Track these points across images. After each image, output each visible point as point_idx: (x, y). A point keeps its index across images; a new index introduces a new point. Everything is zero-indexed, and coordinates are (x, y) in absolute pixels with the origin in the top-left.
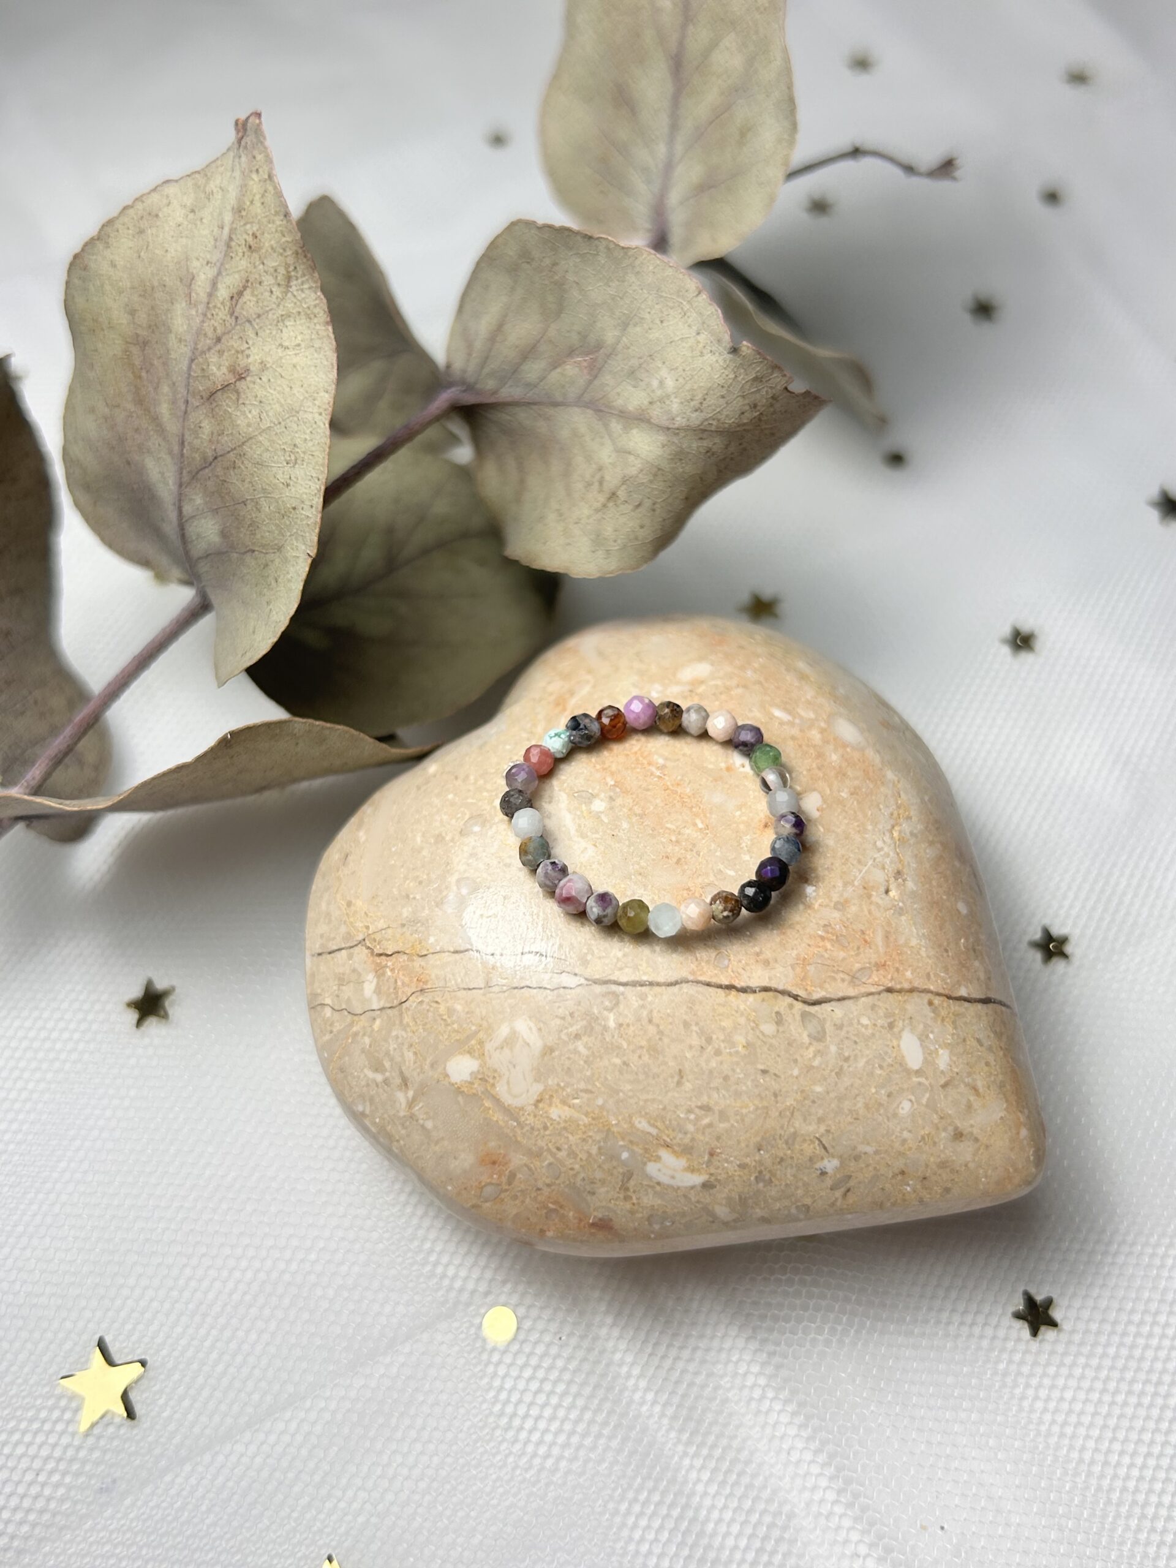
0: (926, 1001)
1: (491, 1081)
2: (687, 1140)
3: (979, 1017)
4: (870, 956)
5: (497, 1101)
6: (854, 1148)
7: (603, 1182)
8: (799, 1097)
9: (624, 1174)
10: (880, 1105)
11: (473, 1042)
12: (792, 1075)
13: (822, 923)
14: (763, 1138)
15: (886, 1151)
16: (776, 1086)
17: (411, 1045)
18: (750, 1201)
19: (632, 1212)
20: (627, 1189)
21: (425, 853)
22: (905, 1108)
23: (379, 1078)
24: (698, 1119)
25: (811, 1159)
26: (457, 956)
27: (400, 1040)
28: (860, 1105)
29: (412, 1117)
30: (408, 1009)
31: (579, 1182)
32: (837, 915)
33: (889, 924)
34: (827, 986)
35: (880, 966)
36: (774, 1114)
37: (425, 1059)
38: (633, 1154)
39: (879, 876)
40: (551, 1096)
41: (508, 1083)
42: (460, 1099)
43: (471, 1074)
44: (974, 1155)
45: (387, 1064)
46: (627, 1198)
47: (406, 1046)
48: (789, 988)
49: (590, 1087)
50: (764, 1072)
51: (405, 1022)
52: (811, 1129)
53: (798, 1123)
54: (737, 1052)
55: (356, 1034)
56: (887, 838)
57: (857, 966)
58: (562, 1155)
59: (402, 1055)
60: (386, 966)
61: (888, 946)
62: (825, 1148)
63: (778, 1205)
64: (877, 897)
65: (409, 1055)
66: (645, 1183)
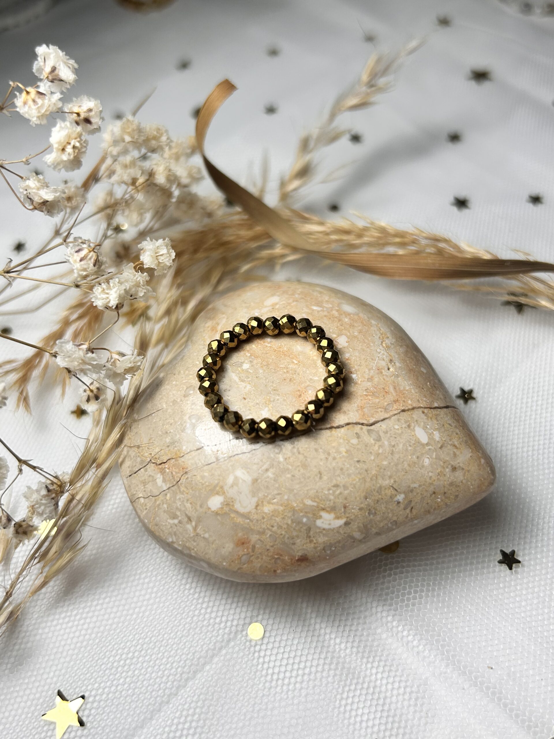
0: (421, 412)
1: (231, 504)
2: (332, 504)
3: (446, 414)
4: (389, 398)
5: (237, 512)
6: (409, 487)
7: (298, 537)
8: (377, 469)
9: (306, 530)
10: (415, 463)
11: (218, 488)
12: (371, 460)
13: (364, 389)
14: (366, 493)
15: (424, 484)
16: (365, 467)
17: (188, 500)
18: (369, 526)
19: (315, 548)
20: (310, 537)
21: (169, 411)
22: (427, 462)
23: (176, 521)
24: (334, 492)
25: (391, 497)
26: (199, 451)
27: (182, 500)
28: (406, 465)
29: (197, 535)
30: (181, 484)
31: (286, 541)
32: (369, 384)
33: (394, 382)
34: (375, 416)
35: (396, 401)
36: (368, 480)
37: (196, 504)
38: (308, 518)
39: (383, 363)
40: (262, 502)
41: (240, 502)
42: (219, 517)
43: (221, 503)
44: (464, 475)
45: (178, 513)
46: (311, 541)
47: (185, 501)
48: (359, 421)
49: (279, 492)
50: (358, 461)
51: (182, 490)
52: (387, 482)
53: (380, 481)
54: (343, 456)
55: (159, 505)
56: (381, 347)
57: (386, 404)
58: (275, 529)
59: (185, 506)
60: (165, 468)
61: (396, 392)
62: (396, 490)
63: (382, 525)
64: (385, 372)
65: (188, 505)
66: (318, 531)
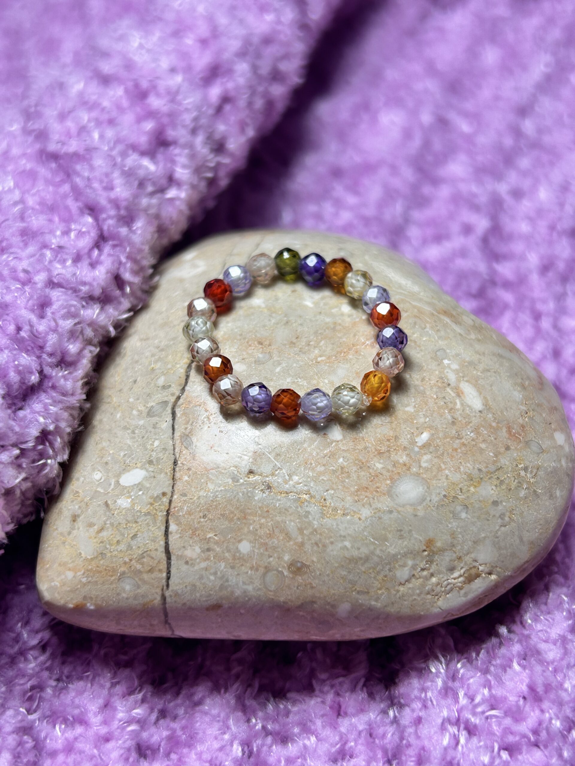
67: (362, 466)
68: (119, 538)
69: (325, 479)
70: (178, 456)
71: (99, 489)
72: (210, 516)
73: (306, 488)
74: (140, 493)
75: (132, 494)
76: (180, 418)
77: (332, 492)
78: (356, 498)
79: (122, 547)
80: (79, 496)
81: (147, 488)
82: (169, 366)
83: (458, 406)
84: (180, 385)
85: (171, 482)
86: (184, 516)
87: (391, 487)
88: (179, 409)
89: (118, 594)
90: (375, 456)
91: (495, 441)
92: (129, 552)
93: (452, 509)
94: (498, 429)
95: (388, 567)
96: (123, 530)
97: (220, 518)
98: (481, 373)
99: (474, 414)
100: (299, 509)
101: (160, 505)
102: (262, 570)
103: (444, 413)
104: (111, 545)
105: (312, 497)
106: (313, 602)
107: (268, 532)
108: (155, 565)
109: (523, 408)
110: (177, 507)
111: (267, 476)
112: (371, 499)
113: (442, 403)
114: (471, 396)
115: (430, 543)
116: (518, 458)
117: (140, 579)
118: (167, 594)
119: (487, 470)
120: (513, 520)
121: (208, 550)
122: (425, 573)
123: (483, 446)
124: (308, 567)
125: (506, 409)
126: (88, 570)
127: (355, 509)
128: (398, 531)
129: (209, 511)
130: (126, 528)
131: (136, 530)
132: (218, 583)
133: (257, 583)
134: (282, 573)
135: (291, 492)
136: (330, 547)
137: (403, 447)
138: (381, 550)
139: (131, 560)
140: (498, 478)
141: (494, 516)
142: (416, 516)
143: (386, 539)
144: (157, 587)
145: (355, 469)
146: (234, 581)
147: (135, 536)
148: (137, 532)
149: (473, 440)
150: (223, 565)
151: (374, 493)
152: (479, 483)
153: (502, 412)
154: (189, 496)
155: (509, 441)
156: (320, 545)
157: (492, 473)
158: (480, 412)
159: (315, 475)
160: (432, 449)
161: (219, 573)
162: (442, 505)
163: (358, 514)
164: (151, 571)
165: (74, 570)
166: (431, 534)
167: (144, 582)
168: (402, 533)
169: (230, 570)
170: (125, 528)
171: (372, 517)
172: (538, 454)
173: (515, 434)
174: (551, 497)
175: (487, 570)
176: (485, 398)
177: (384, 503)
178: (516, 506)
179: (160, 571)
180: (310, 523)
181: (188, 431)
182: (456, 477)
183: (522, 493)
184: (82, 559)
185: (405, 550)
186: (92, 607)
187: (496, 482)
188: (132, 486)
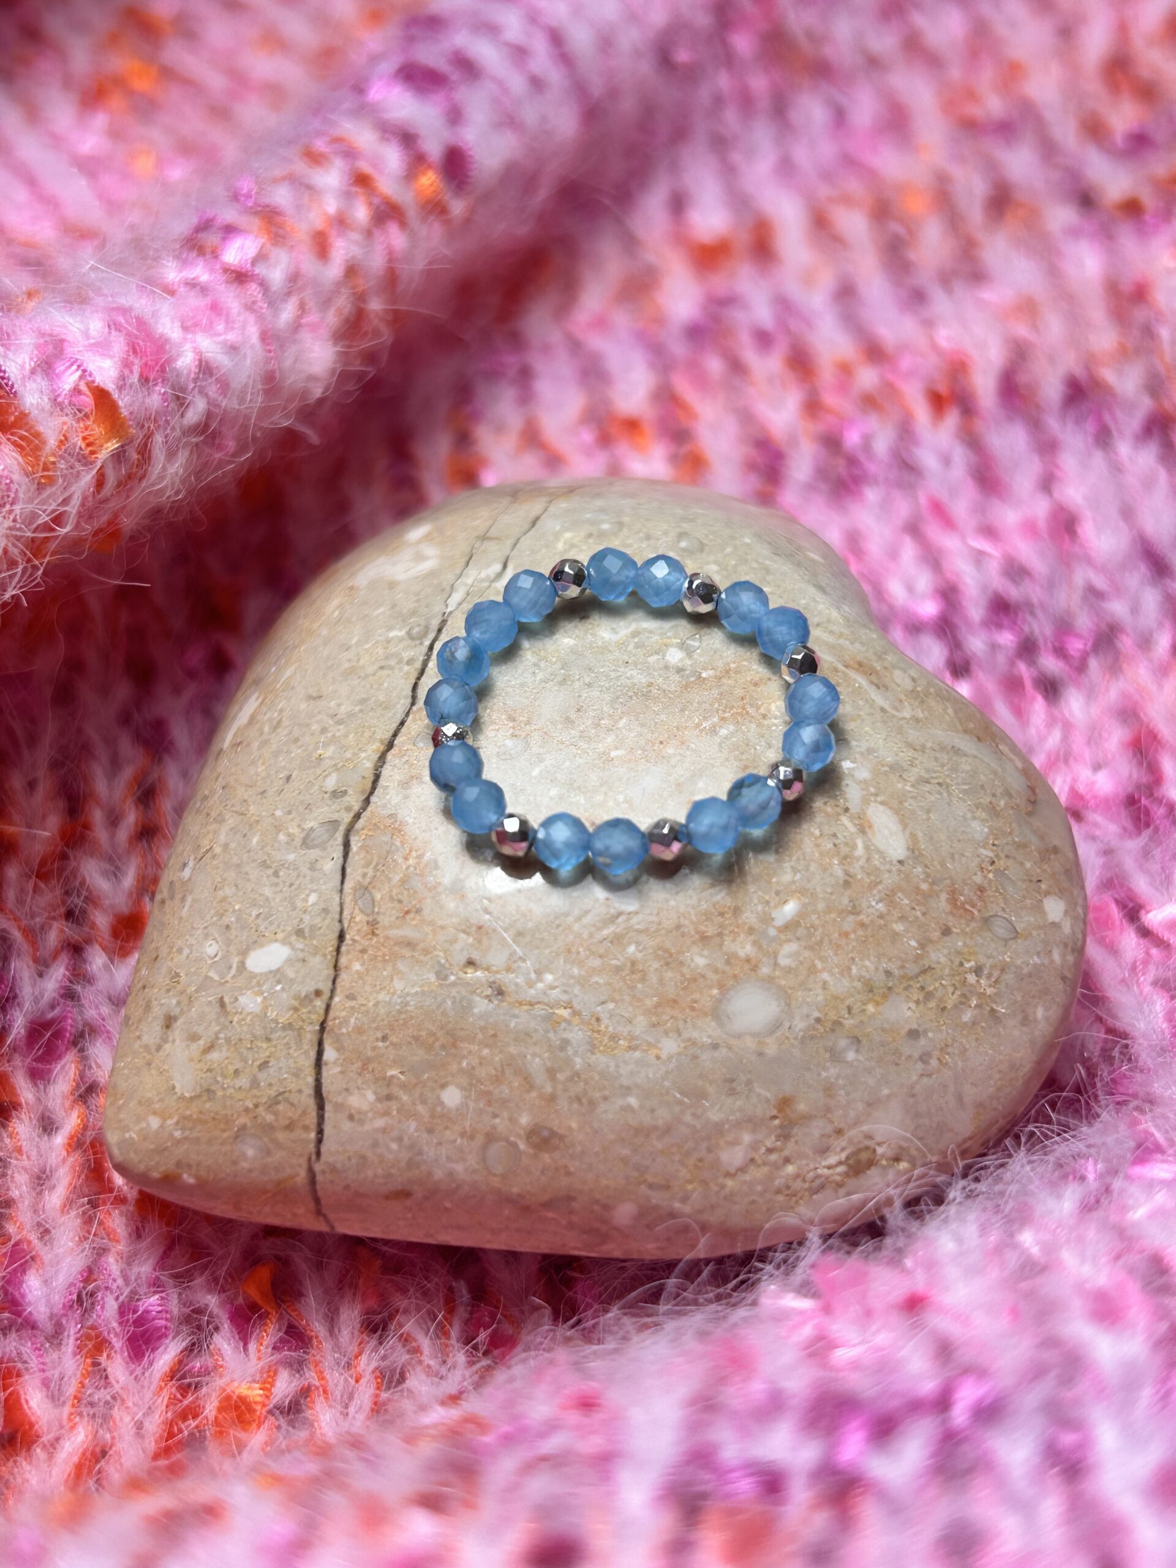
0: (321, 987)
1: (392, 553)
2: (259, 718)
3: (297, 1075)
4: (387, 916)
6: (191, 893)
8: (254, 819)
10: (222, 915)
11: (435, 535)
12: (277, 809)
14: (231, 788)
15: (178, 932)
16: (270, 792)
22: (211, 949)
24: (272, 721)
25: (199, 847)
28: (228, 891)
33: (426, 952)
34: (363, 855)
35: (373, 924)
36: (247, 794)
38: (271, 676)
40: (351, 596)
41: (382, 564)
43: (407, 541)
44: (146, 1047)
48: (369, 809)
49: (342, 622)
50: (289, 778)
52: (222, 838)
53: (231, 822)
54: (318, 749)
56: (555, 993)
57: (378, 896)
61: (397, 943)
62: (202, 859)
67: (670, 960)
68: (239, 1065)
69: (601, 981)
70: (346, 925)
71: (213, 974)
72: (394, 1039)
73: (564, 997)
74: (279, 988)
75: (265, 988)
76: (358, 853)
77: (611, 1006)
78: (654, 1019)
79: (243, 1081)
80: (178, 982)
81: (291, 980)
82: (348, 755)
83: (860, 850)
84: (362, 792)
85: (331, 972)
86: (348, 1034)
87: (719, 1001)
88: (356, 838)
89: (235, 1163)
90: (694, 943)
91: (922, 918)
92: (255, 1092)
93: (830, 1044)
94: (931, 896)
95: (705, 1145)
96: (245, 1052)
97: (411, 1043)
98: (913, 786)
99: (888, 867)
100: (551, 1035)
101: (309, 1012)
102: (480, 1139)
103: (831, 865)
104: (224, 1076)
105: (576, 1013)
106: (570, 1198)
107: (493, 1072)
108: (296, 1117)
109: (987, 853)
110: (339, 1018)
111: (497, 972)
112: (681, 1023)
113: (830, 846)
114: (886, 832)
115: (785, 1103)
116: (966, 950)
117: (272, 1140)
118: (317, 1168)
119: (901, 972)
120: (946, 1064)
121: (389, 1097)
122: (774, 1157)
123: (899, 927)
124: (562, 1138)
125: (953, 858)
126: (185, 1118)
127: (650, 1039)
128: (726, 1081)
129: (392, 1029)
130: (251, 1048)
131: (268, 1054)
132: (405, 1156)
133: (472, 1161)
134: (515, 1145)
135: (539, 1003)
136: (603, 1106)
137: (747, 927)
138: (694, 1115)
139: (256, 1106)
140: (922, 988)
141: (910, 1057)
142: (761, 1054)
143: (704, 1095)
144: (301, 1155)
145: (656, 965)
146: (432, 1154)
147: (264, 1065)
148: (269, 1057)
149: (881, 916)
150: (412, 1126)
151: (687, 1010)
152: (885, 996)
153: (943, 864)
154: (361, 1001)
155: (950, 918)
156: (584, 1101)
157: (911, 978)
158: (900, 862)
159: (583, 973)
160: (801, 932)
161: (406, 1139)
162: (812, 1038)
163: (656, 1047)
164: (290, 1127)
165: (163, 1115)
166: (787, 1089)
167: (279, 1146)
168: (734, 1085)
169: (425, 1135)
170: (249, 1049)
171: (679, 1054)
172: (1006, 941)
173: (963, 904)
174: (1025, 1021)
175: (890, 1154)
176: (913, 836)
177: (705, 1031)
178: (954, 1040)
179: (306, 1128)
180: (568, 1062)
181: (368, 880)
182: (841, 986)
183: (967, 1016)
184: (175, 1097)
185: (738, 1114)
186: (191, 1181)
187: (916, 995)
188: (266, 974)
